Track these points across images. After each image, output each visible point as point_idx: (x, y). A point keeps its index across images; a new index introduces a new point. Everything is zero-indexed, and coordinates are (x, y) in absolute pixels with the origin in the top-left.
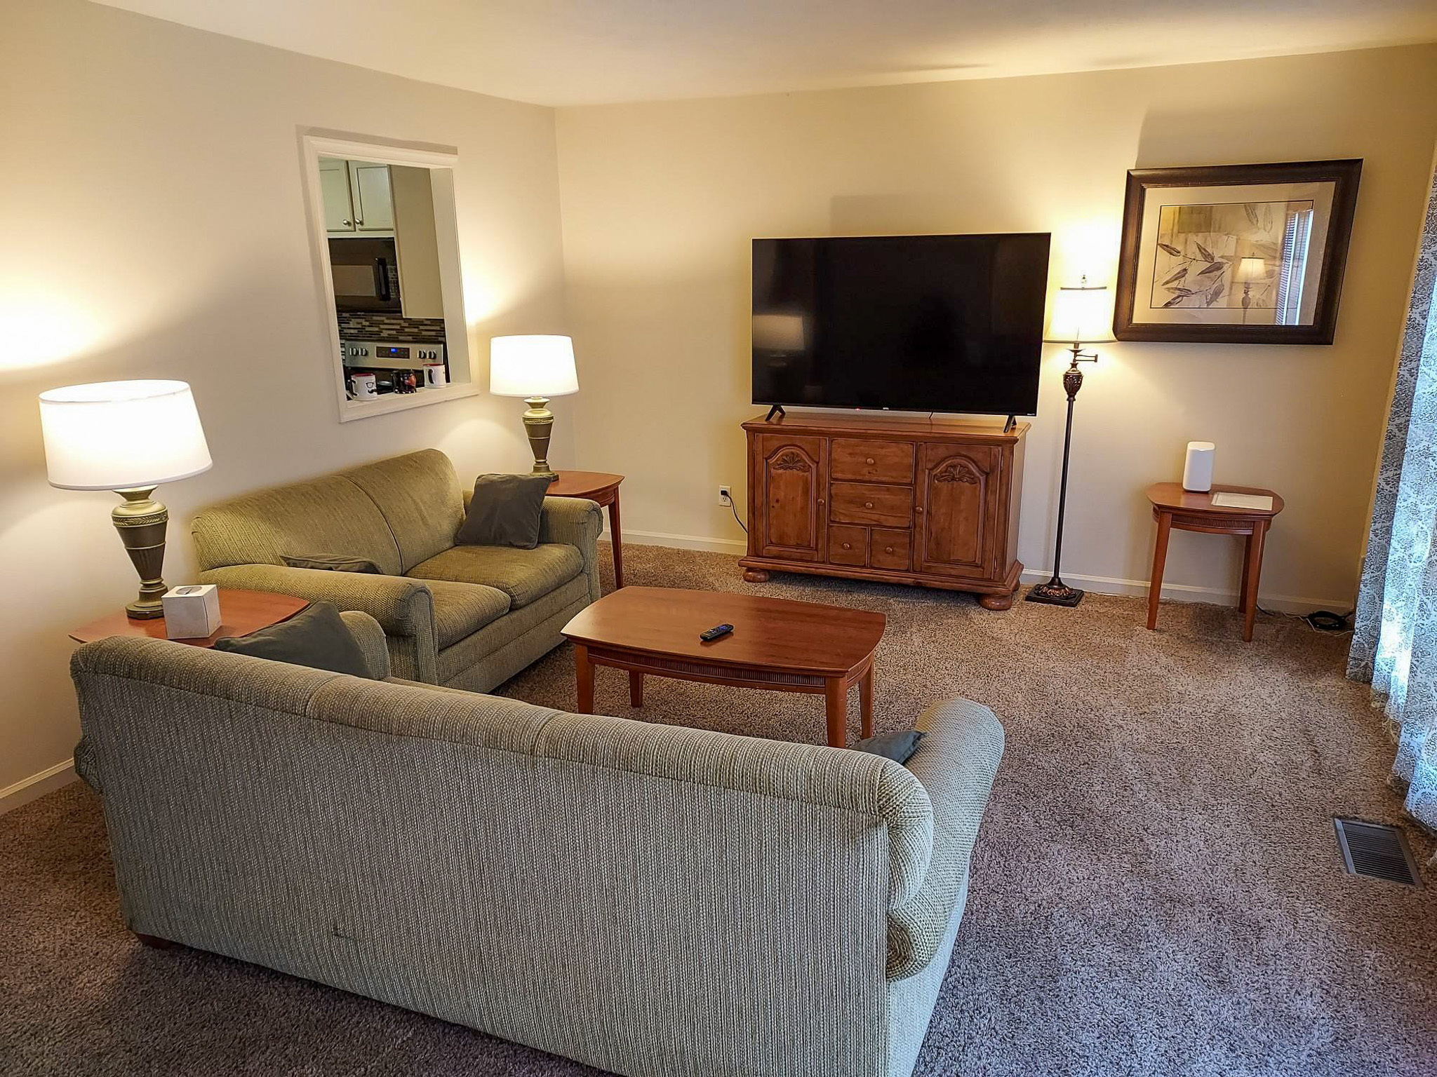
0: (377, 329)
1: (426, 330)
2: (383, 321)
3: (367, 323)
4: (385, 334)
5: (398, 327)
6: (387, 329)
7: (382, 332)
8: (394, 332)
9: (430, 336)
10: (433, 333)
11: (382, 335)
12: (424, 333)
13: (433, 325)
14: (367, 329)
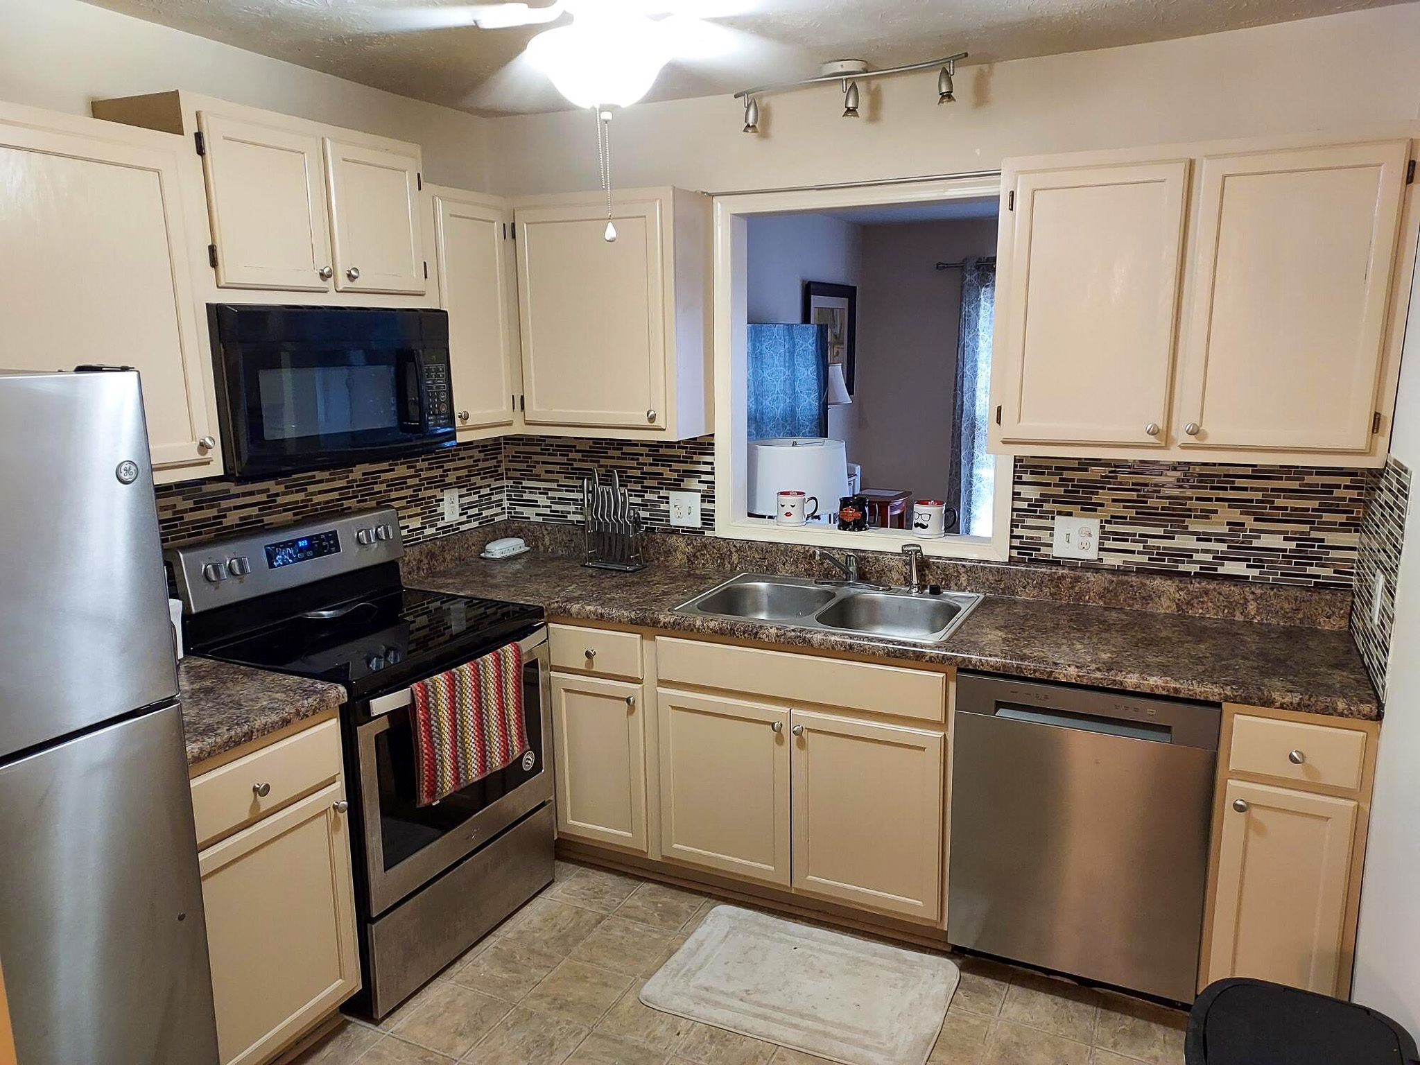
0: (213, 512)
1: (320, 492)
2: (228, 491)
3: (190, 504)
4: (232, 518)
5: (263, 497)
6: (236, 508)
7: (225, 516)
8: (254, 511)
9: (327, 502)
10: (335, 495)
11: (226, 522)
12: (317, 499)
13: (334, 480)
14: (188, 517)
